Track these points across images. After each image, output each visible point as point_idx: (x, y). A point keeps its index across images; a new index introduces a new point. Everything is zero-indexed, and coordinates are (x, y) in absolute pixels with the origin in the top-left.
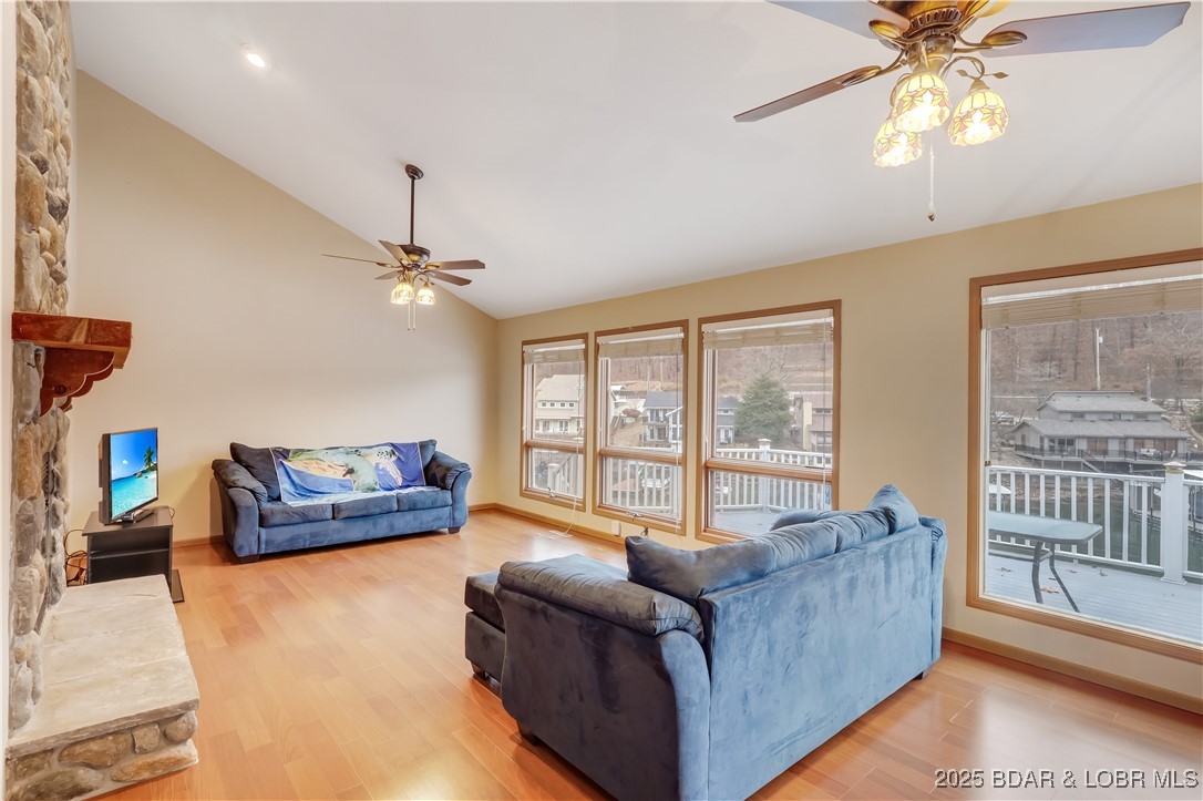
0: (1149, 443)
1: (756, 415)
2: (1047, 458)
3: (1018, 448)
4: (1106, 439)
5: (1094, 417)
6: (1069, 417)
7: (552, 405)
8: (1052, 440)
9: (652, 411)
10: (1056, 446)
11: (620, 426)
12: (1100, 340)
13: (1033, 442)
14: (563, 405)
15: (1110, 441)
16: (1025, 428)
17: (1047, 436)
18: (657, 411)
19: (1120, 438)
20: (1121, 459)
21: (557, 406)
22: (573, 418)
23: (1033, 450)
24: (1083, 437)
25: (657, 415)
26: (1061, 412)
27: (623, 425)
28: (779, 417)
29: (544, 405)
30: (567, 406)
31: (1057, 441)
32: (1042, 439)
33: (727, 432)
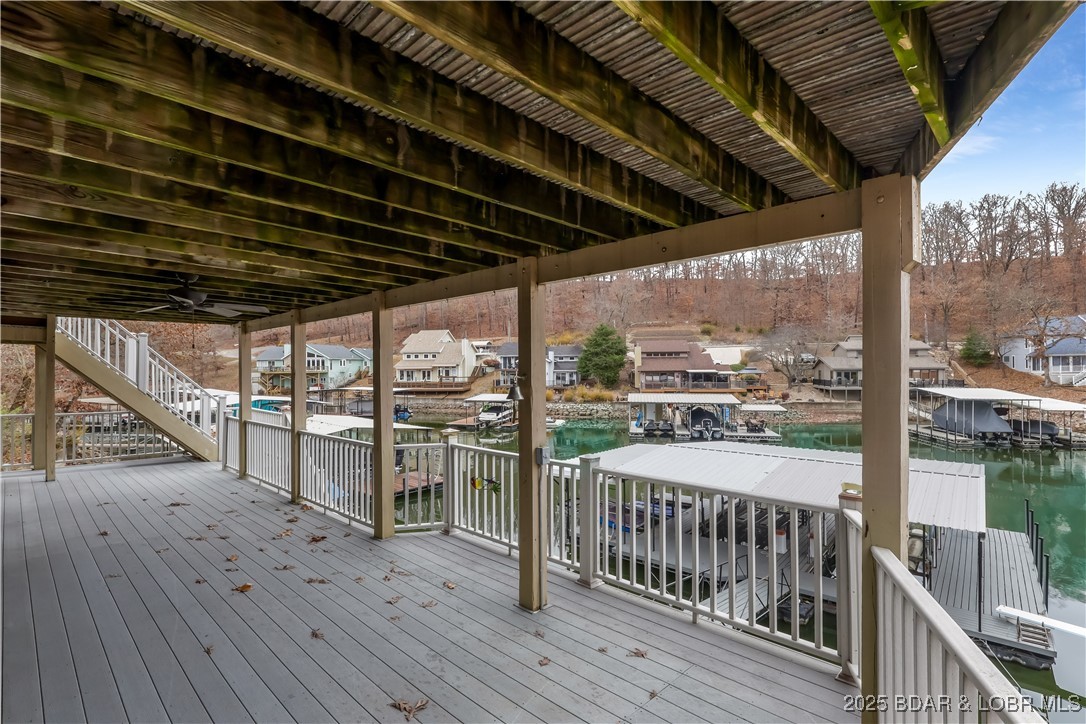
1: (596, 359)
2: (835, 388)
3: (815, 382)
7: (416, 356)
8: (839, 374)
9: (505, 358)
10: (843, 378)
11: (481, 375)
13: (826, 377)
14: (426, 356)
16: (821, 365)
17: (835, 370)
18: (510, 359)
21: (421, 357)
22: (434, 367)
23: (825, 383)
25: (510, 363)
27: (484, 374)
28: (615, 361)
29: (409, 357)
30: (430, 357)
31: (843, 375)
32: (832, 372)
33: (571, 375)
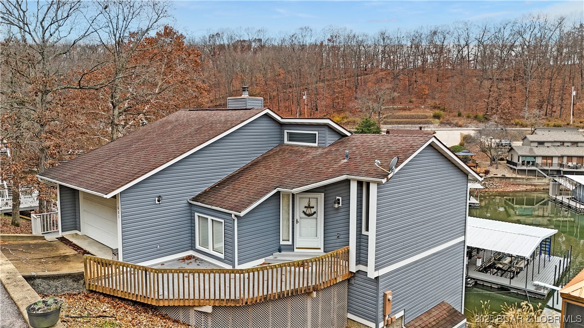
0: (575, 159)
2: (520, 167)
4: (551, 157)
5: (549, 145)
6: (536, 144)
8: (523, 158)
12: (574, 93)
13: (515, 159)
15: (554, 158)
16: (513, 151)
17: (522, 155)
19: (559, 157)
20: (558, 168)
23: (514, 163)
24: (540, 156)
26: (531, 142)
32: (519, 157)
